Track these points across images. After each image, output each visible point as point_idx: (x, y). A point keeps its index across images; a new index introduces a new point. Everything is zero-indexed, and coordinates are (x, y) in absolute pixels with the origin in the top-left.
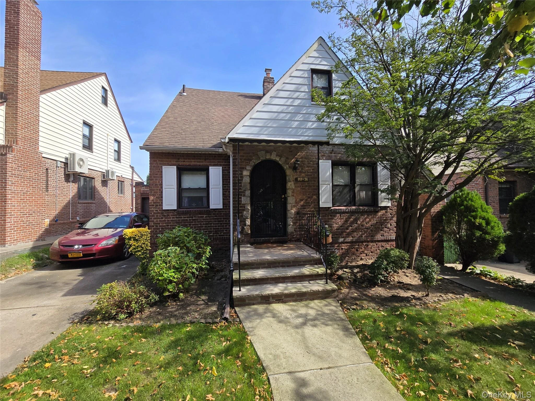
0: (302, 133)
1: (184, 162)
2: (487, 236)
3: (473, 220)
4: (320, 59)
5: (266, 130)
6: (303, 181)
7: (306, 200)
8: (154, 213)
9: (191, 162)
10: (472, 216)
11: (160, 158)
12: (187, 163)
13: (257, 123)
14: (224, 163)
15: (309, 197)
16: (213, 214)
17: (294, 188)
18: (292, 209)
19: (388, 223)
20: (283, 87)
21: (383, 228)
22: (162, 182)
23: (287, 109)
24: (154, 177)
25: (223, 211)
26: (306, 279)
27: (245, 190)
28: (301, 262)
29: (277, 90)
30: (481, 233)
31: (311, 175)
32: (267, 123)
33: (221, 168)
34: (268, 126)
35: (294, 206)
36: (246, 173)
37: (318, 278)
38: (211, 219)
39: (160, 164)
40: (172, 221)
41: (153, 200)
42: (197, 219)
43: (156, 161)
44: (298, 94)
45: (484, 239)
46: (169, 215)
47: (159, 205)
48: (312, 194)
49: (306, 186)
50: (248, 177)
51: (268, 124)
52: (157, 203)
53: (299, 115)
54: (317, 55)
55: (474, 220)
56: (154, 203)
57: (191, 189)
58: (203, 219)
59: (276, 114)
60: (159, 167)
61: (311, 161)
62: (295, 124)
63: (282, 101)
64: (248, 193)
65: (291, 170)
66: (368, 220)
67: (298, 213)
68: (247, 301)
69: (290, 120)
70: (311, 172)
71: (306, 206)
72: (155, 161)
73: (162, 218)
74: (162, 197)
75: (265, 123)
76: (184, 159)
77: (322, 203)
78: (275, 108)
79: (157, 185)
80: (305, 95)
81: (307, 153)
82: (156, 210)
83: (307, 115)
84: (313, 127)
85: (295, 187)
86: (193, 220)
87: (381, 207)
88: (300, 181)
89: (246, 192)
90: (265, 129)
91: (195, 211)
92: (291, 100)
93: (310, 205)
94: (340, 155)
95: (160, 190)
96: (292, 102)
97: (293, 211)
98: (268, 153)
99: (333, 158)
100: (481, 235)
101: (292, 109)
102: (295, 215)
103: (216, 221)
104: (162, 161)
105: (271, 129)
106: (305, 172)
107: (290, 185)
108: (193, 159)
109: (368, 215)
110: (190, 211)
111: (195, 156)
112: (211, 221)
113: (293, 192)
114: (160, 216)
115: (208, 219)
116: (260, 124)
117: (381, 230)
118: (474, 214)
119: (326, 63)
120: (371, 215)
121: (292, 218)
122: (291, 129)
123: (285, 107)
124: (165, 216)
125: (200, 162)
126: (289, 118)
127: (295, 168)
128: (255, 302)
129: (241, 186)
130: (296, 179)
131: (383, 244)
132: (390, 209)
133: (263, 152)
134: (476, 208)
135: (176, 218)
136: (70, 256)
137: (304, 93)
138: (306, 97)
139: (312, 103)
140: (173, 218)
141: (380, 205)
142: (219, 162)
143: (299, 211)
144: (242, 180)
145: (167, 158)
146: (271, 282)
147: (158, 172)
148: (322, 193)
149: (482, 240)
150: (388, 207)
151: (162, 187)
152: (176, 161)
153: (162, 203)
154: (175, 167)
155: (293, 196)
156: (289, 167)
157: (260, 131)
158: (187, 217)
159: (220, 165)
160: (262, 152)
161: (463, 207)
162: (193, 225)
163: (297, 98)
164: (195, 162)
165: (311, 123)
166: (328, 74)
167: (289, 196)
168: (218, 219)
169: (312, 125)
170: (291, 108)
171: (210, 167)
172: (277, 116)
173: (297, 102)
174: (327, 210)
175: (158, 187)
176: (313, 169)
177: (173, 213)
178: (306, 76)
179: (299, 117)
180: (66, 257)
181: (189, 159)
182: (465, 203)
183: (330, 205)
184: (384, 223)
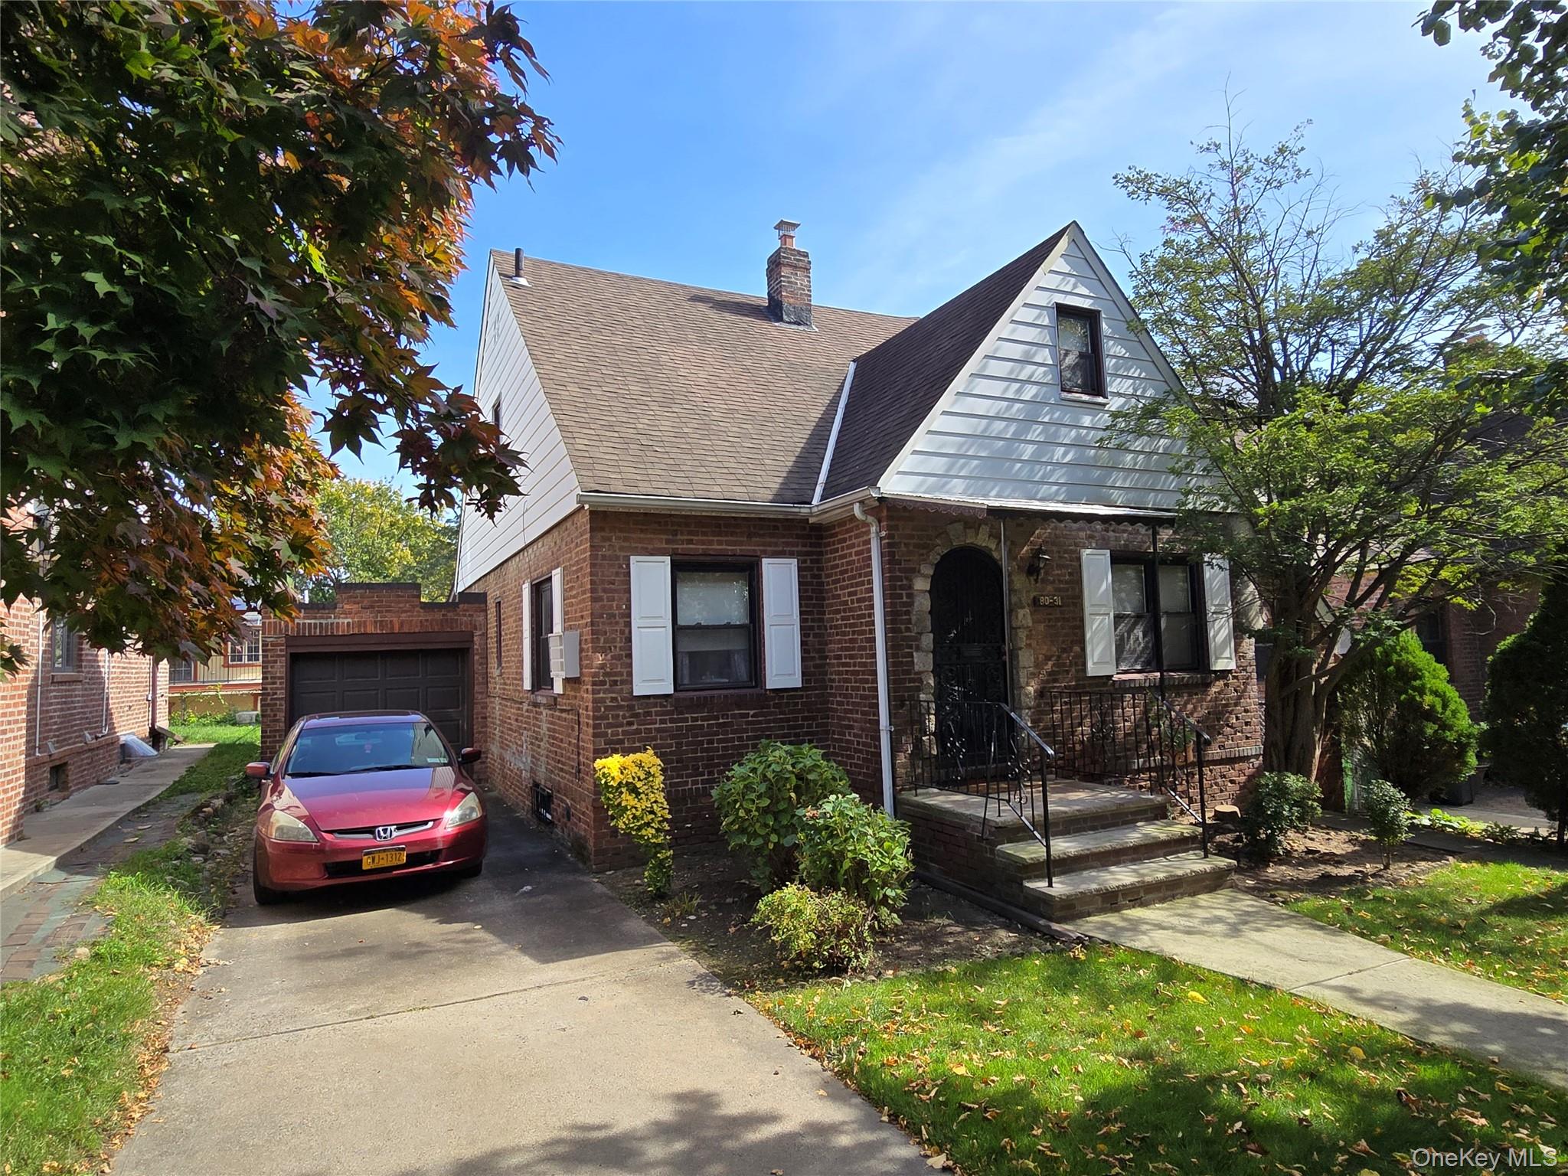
0: (1043, 476)
1: (690, 542)
2: (1448, 733)
3: (1418, 698)
4: (1073, 280)
5: (962, 468)
6: (1052, 606)
7: (1059, 657)
8: (606, 708)
9: (711, 543)
10: (1414, 689)
11: (621, 531)
12: (698, 546)
13: (944, 445)
14: (800, 548)
15: (1064, 650)
16: (776, 706)
17: (1030, 624)
18: (1028, 684)
19: (1231, 713)
20: (996, 350)
21: (1222, 727)
22: (629, 607)
23: (1008, 408)
24: (605, 591)
25: (802, 697)
26: (1160, 852)
27: (921, 634)
28: (1126, 814)
29: (986, 356)
30: (1436, 727)
31: (1067, 590)
32: (964, 448)
33: (795, 561)
34: (970, 453)
35: (1033, 675)
36: (922, 584)
37: (1180, 848)
38: (769, 722)
39: (622, 549)
40: (658, 730)
41: (602, 666)
42: (731, 724)
43: (610, 539)
44: (1030, 368)
45: (1444, 741)
46: (649, 714)
47: (623, 682)
48: (1072, 642)
49: (1057, 620)
50: (928, 594)
51: (968, 450)
52: (616, 674)
53: (1035, 427)
54: (1067, 269)
55: (1421, 697)
56: (606, 674)
57: (707, 627)
58: (748, 723)
59: (985, 422)
60: (617, 558)
61: (1066, 552)
62: (1028, 451)
63: (996, 388)
64: (928, 640)
65: (1023, 577)
66: (1190, 707)
67: (1041, 694)
68: (1079, 908)
69: (1016, 439)
70: (1067, 582)
71: (1058, 673)
72: (604, 539)
73: (630, 724)
74: (630, 656)
75: (962, 445)
76: (690, 533)
77: (1094, 664)
78: (982, 407)
79: (614, 616)
80: (1045, 373)
81: (1056, 528)
82: (613, 699)
83: (1053, 429)
84: (1066, 460)
85: (1034, 622)
86: (720, 725)
87: (1215, 672)
88: (1045, 605)
89: (923, 637)
90: (963, 461)
91: (726, 696)
92: (1017, 385)
93: (1067, 672)
94: (1125, 535)
95: (622, 632)
96: (1019, 391)
97: (1030, 688)
98: (970, 528)
99: (1112, 544)
100: (1436, 732)
101: (1018, 410)
102: (1035, 698)
103: (782, 728)
104: (626, 539)
105: (976, 462)
106: (1054, 581)
107: (1024, 616)
108: (714, 534)
109: (1190, 695)
110: (712, 697)
111: (719, 526)
112: (769, 729)
113: (1028, 637)
114: (624, 717)
115: (760, 722)
116: (951, 446)
117: (1219, 734)
118: (1417, 683)
119: (1086, 292)
120: (1196, 694)
121: (1030, 708)
122: (1019, 465)
123: (1005, 404)
124: (637, 715)
125: (735, 543)
126: (1013, 433)
127: (1032, 569)
128: (1091, 908)
129: (909, 621)
130: (1035, 602)
131: (1224, 768)
132: (1235, 677)
133: (959, 526)
134: (1420, 670)
135: (672, 721)
136: (367, 864)
137: (1043, 369)
138: (1048, 378)
139: (1064, 395)
140: (662, 722)
141: (1214, 668)
142: (787, 544)
143: (1044, 688)
144: (911, 604)
145: (642, 531)
146: (1095, 864)
147: (617, 574)
148: (1092, 638)
149: (1438, 741)
150: (1230, 671)
151: (629, 624)
152: (668, 542)
153: (630, 674)
154: (668, 559)
155: (1029, 646)
156: (1019, 567)
157: (951, 467)
158: (703, 719)
159: (791, 555)
160: (956, 525)
161: (1392, 668)
162: (720, 741)
163: (1028, 382)
164: (720, 543)
165: (1062, 449)
166: (1089, 319)
167: (1021, 649)
168: (788, 720)
169: (1065, 454)
170: (1017, 406)
171: (765, 561)
172: (986, 429)
173: (1029, 393)
174: (1105, 684)
175: (617, 623)
176: (1070, 574)
177: (662, 706)
178: (1046, 322)
179: (1036, 433)
180: (355, 867)
181: (704, 534)
182: (1395, 657)
183: (1108, 670)
184: (1222, 713)
